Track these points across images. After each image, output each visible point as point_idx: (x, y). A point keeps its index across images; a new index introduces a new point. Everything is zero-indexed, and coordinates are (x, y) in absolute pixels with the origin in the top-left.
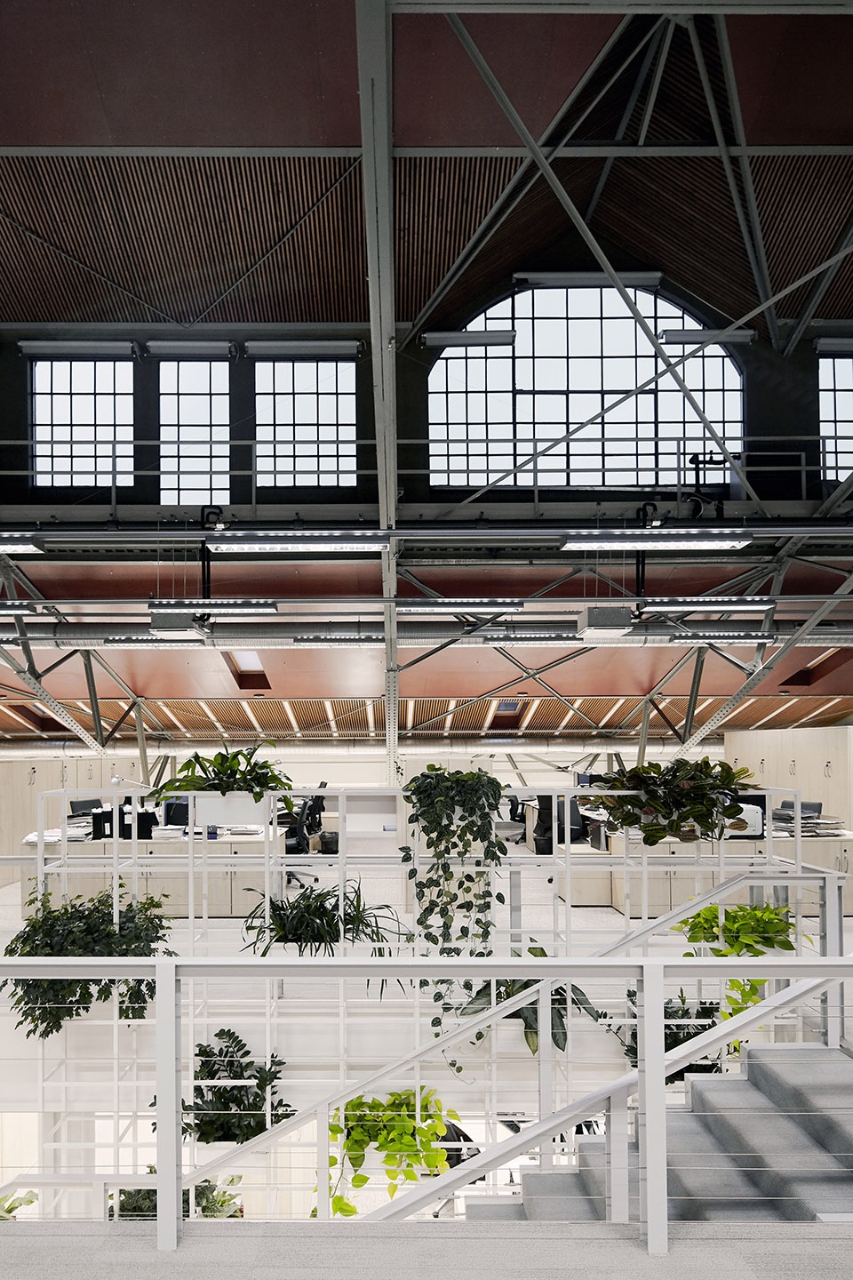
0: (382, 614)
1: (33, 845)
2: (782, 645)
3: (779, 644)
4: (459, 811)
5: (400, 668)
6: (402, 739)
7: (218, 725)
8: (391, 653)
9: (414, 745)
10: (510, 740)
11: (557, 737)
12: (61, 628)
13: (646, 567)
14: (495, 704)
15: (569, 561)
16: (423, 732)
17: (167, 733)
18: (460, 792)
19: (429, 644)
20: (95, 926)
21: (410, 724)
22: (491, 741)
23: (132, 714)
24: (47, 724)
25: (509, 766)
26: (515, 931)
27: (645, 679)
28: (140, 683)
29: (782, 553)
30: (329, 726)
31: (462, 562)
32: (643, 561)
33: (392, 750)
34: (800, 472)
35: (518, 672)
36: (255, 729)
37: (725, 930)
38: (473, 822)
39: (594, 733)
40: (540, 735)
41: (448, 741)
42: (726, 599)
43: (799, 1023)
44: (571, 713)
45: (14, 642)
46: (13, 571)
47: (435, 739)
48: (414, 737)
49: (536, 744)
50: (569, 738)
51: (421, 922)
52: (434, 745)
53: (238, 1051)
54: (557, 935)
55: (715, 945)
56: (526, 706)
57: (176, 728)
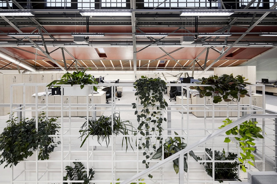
0: (132, 39)
1: (34, 97)
2: (229, 47)
3: (229, 46)
4: (152, 91)
5: (137, 52)
6: (138, 69)
7: (95, 66)
8: (135, 48)
9: (141, 71)
10: (163, 70)
11: (173, 69)
12: (55, 42)
13: (198, 27)
14: (159, 61)
15: (178, 26)
16: (143, 67)
17: (84, 68)
18: (152, 85)
19: (144, 46)
20: (29, 129)
21: (140, 66)
22: (158, 70)
23: (75, 63)
24: (55, 65)
25: (162, 75)
26: (169, 129)
27: (194, 55)
28: (76, 56)
29: (230, 24)
30: (121, 66)
31: (152, 26)
32: (197, 26)
33: (135, 72)
34: (235, 3)
35: (165, 54)
36: (104, 67)
37: (240, 131)
38: (156, 95)
39: (182, 68)
40: (170, 68)
41: (148, 70)
42: (219, 33)
43: (264, 162)
44: (177, 63)
45: (42, 45)
46: (41, 27)
47: (146, 69)
48: (141, 69)
49: (168, 71)
50: (176, 69)
51: (139, 128)
52: (145, 71)
53: (81, 167)
54: (183, 131)
55: (236, 136)
56: (166, 61)
57: (86, 66)
